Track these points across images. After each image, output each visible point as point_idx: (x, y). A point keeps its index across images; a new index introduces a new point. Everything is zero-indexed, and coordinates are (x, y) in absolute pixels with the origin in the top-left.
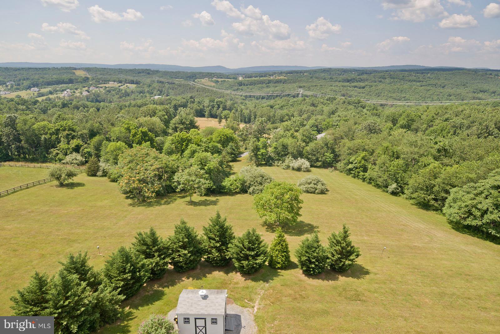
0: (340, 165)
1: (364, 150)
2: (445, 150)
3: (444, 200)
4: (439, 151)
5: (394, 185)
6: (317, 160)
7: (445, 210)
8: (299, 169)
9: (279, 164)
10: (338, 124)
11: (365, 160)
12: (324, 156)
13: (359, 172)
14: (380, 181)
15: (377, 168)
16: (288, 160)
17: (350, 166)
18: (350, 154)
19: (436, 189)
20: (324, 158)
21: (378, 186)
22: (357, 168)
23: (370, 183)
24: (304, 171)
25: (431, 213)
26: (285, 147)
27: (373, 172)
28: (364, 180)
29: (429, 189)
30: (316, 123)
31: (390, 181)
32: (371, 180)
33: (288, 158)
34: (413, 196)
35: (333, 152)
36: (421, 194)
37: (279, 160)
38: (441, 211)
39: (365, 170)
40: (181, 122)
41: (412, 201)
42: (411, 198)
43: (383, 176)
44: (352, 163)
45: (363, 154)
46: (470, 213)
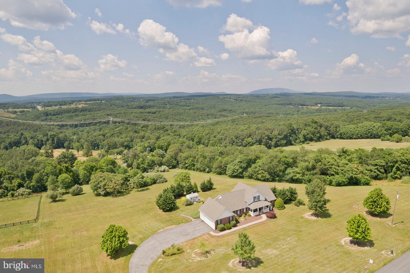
0: (181, 166)
1: (190, 157)
2: (222, 153)
3: (226, 169)
4: (220, 153)
5: (208, 169)
6: (170, 165)
7: (227, 173)
8: (164, 171)
9: (152, 171)
10: (165, 144)
11: (193, 161)
12: (172, 162)
13: (191, 167)
14: (202, 169)
15: (199, 164)
16: (156, 168)
17: (187, 165)
18: (185, 160)
19: (223, 166)
20: (173, 163)
21: (201, 171)
22: (190, 165)
23: (197, 171)
24: (167, 171)
25: (223, 176)
26: (153, 161)
27: (198, 165)
28: (194, 170)
29: (220, 167)
30: (150, 145)
31: (206, 168)
32: (197, 169)
33: (156, 166)
34: (216, 171)
35: (176, 159)
36: (218, 170)
37: (151, 169)
38: (226, 174)
39: (194, 165)
40: (65, 156)
41: (215, 174)
42: (215, 172)
43: (202, 166)
44: (187, 164)
45: (191, 159)
46: (234, 171)
